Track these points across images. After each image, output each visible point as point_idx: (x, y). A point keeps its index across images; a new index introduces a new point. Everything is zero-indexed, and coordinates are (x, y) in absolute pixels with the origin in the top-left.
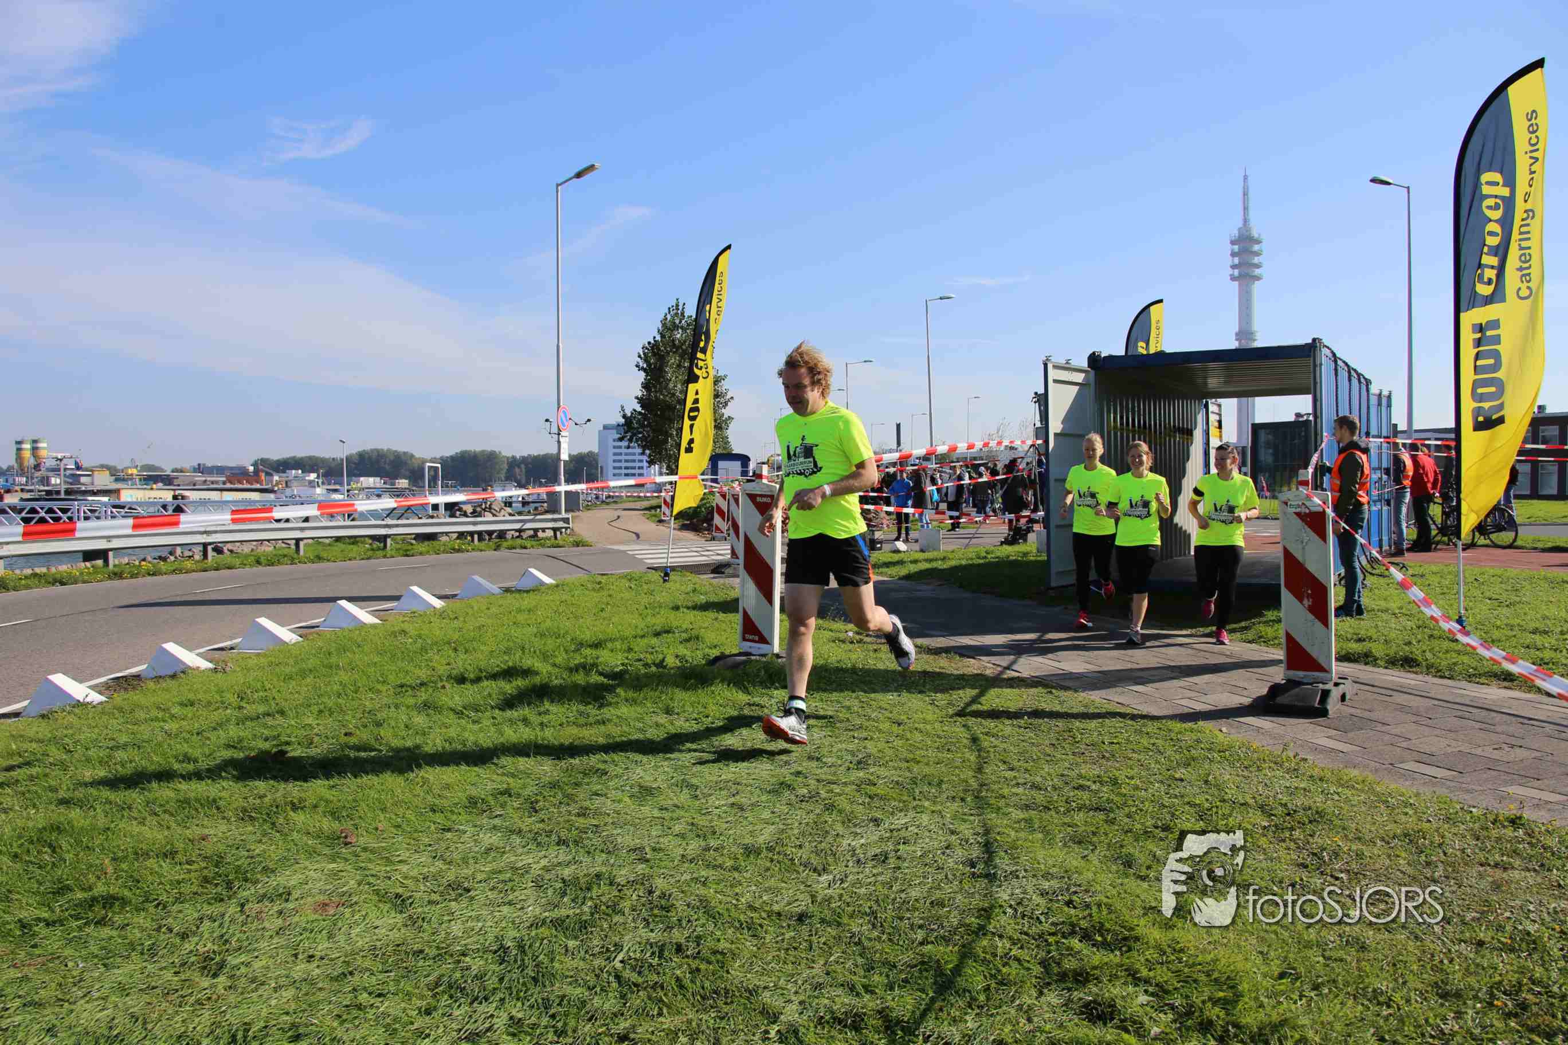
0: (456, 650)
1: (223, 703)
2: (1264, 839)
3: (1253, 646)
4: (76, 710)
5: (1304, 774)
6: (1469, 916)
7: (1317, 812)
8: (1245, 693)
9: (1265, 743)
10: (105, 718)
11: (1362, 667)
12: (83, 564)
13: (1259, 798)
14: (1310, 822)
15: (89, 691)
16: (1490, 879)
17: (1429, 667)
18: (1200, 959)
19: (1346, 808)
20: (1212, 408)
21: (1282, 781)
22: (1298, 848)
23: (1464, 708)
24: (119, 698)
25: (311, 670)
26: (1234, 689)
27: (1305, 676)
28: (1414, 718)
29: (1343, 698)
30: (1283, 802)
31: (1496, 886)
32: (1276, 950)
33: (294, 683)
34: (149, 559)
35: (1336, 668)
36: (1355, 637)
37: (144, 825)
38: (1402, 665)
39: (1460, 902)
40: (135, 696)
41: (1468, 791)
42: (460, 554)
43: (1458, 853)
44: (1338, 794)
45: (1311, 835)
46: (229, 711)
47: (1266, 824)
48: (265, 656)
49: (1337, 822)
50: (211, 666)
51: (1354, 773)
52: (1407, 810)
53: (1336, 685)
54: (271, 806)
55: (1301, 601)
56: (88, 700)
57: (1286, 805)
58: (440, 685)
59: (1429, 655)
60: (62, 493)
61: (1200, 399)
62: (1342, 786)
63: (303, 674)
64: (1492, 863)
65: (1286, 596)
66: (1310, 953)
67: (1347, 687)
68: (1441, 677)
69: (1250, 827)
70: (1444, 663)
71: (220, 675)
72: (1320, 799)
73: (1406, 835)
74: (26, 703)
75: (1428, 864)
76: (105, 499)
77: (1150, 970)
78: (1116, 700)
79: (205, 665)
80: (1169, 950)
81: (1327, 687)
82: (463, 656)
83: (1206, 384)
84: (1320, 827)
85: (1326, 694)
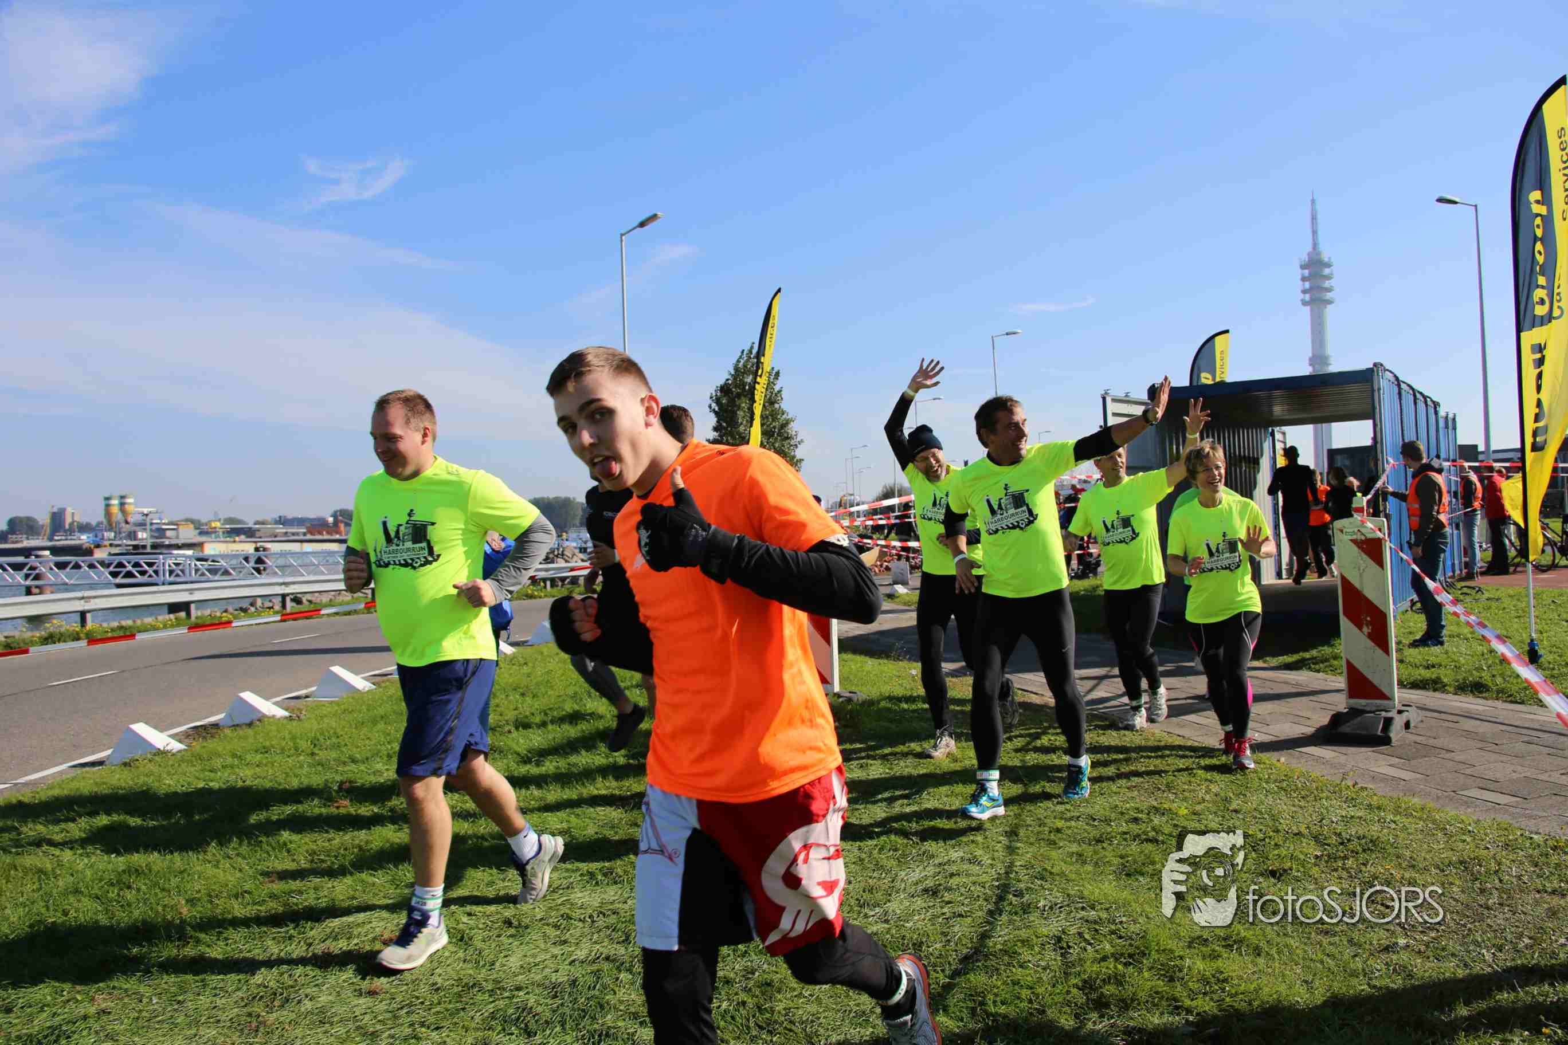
0: (523, 695)
1: (296, 749)
2: (1317, 868)
3: (1321, 675)
4: (157, 758)
5: (1362, 803)
6: (1521, 945)
7: (1371, 841)
8: (1308, 723)
9: (1325, 772)
10: (184, 765)
11: (1431, 693)
12: (167, 617)
13: (1313, 828)
14: (1364, 851)
15: (171, 740)
16: (1546, 906)
17: (1498, 692)
18: (1242, 988)
19: (1402, 835)
20: (1278, 436)
21: (1337, 811)
22: (1351, 877)
23: (1534, 733)
24: (197, 745)
25: (382, 717)
26: (1297, 719)
27: (1367, 705)
28: (1480, 745)
29: (1407, 725)
30: (1338, 831)
31: (1553, 913)
32: (1321, 978)
33: (365, 730)
34: (231, 610)
35: (1399, 695)
36: (1425, 663)
37: (218, 868)
38: (1472, 691)
39: (1513, 929)
40: (212, 744)
41: (1530, 817)
42: (533, 601)
43: (1514, 880)
44: (1394, 822)
45: (1363, 864)
46: (302, 758)
47: (1319, 854)
48: (338, 704)
49: (1391, 850)
50: (286, 714)
51: (1416, 801)
52: (1464, 837)
53: (1400, 712)
54: (340, 848)
55: (1360, 628)
56: (169, 748)
57: (1340, 834)
58: (507, 729)
59: (1499, 680)
60: (149, 547)
61: (1266, 428)
62: (1400, 814)
63: (374, 722)
64: (1549, 890)
65: (1344, 622)
66: (1354, 981)
67: (1412, 715)
68: (1512, 702)
69: (1302, 857)
70: (1515, 688)
71: (295, 723)
72: (1376, 827)
73: (1461, 862)
74: (109, 752)
75: (1482, 891)
76: (190, 552)
77: (1192, 1000)
78: (1177, 732)
79: (281, 713)
80: (1213, 980)
81: (1389, 715)
82: (528, 700)
83: (1271, 412)
84: (1374, 856)
85: (1388, 721)
